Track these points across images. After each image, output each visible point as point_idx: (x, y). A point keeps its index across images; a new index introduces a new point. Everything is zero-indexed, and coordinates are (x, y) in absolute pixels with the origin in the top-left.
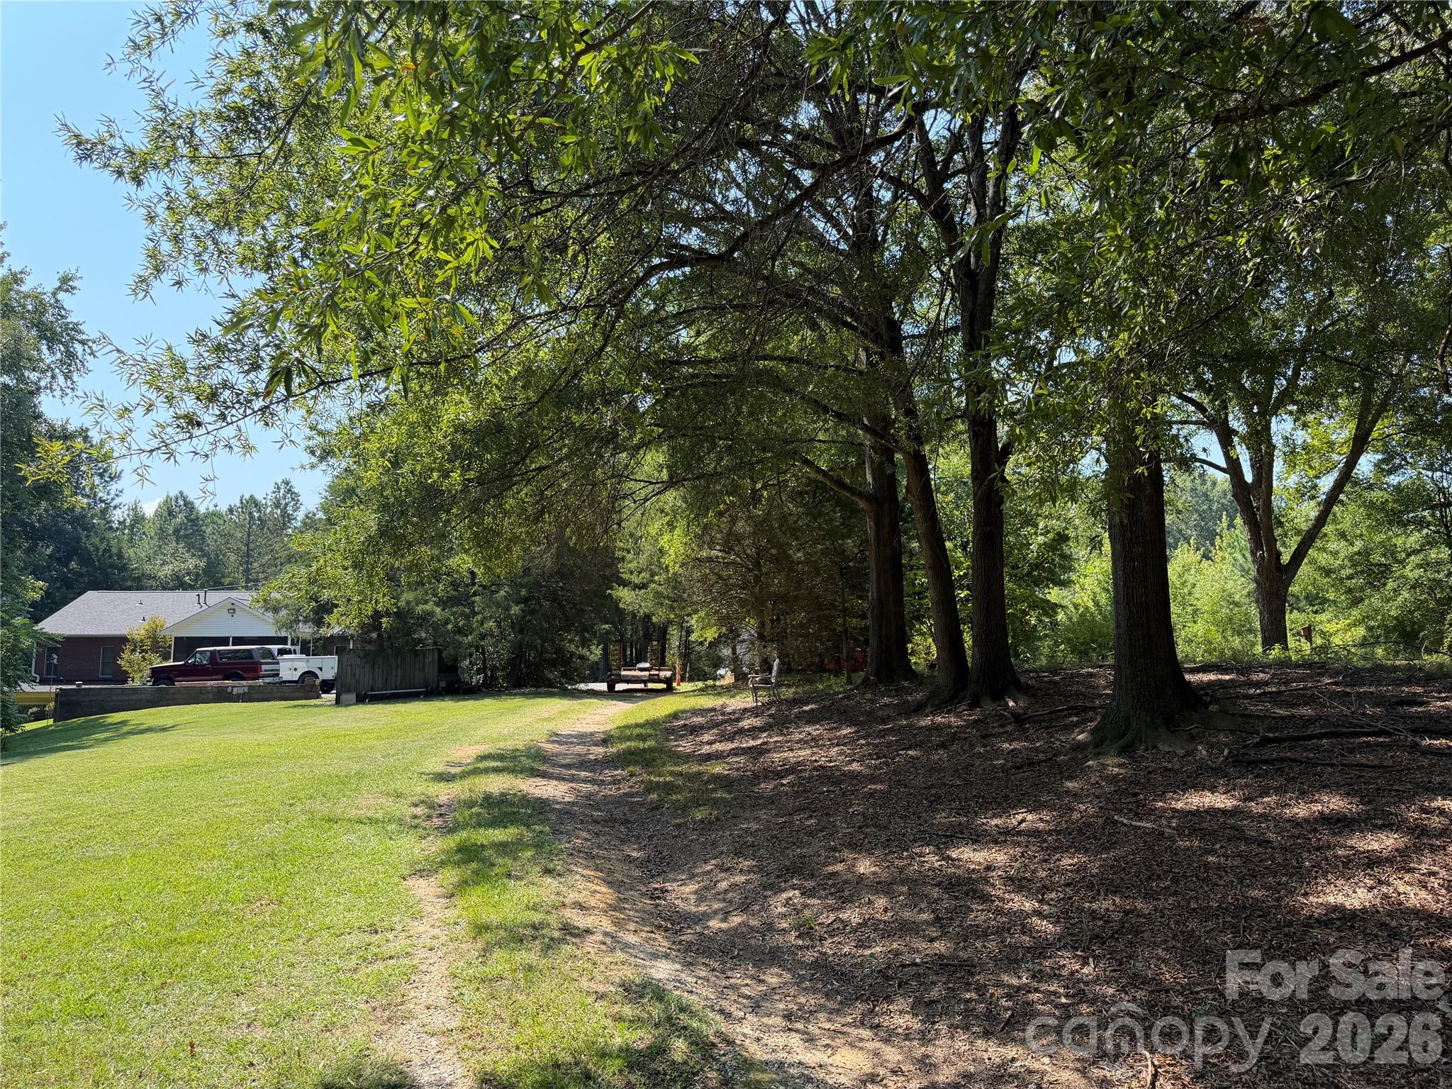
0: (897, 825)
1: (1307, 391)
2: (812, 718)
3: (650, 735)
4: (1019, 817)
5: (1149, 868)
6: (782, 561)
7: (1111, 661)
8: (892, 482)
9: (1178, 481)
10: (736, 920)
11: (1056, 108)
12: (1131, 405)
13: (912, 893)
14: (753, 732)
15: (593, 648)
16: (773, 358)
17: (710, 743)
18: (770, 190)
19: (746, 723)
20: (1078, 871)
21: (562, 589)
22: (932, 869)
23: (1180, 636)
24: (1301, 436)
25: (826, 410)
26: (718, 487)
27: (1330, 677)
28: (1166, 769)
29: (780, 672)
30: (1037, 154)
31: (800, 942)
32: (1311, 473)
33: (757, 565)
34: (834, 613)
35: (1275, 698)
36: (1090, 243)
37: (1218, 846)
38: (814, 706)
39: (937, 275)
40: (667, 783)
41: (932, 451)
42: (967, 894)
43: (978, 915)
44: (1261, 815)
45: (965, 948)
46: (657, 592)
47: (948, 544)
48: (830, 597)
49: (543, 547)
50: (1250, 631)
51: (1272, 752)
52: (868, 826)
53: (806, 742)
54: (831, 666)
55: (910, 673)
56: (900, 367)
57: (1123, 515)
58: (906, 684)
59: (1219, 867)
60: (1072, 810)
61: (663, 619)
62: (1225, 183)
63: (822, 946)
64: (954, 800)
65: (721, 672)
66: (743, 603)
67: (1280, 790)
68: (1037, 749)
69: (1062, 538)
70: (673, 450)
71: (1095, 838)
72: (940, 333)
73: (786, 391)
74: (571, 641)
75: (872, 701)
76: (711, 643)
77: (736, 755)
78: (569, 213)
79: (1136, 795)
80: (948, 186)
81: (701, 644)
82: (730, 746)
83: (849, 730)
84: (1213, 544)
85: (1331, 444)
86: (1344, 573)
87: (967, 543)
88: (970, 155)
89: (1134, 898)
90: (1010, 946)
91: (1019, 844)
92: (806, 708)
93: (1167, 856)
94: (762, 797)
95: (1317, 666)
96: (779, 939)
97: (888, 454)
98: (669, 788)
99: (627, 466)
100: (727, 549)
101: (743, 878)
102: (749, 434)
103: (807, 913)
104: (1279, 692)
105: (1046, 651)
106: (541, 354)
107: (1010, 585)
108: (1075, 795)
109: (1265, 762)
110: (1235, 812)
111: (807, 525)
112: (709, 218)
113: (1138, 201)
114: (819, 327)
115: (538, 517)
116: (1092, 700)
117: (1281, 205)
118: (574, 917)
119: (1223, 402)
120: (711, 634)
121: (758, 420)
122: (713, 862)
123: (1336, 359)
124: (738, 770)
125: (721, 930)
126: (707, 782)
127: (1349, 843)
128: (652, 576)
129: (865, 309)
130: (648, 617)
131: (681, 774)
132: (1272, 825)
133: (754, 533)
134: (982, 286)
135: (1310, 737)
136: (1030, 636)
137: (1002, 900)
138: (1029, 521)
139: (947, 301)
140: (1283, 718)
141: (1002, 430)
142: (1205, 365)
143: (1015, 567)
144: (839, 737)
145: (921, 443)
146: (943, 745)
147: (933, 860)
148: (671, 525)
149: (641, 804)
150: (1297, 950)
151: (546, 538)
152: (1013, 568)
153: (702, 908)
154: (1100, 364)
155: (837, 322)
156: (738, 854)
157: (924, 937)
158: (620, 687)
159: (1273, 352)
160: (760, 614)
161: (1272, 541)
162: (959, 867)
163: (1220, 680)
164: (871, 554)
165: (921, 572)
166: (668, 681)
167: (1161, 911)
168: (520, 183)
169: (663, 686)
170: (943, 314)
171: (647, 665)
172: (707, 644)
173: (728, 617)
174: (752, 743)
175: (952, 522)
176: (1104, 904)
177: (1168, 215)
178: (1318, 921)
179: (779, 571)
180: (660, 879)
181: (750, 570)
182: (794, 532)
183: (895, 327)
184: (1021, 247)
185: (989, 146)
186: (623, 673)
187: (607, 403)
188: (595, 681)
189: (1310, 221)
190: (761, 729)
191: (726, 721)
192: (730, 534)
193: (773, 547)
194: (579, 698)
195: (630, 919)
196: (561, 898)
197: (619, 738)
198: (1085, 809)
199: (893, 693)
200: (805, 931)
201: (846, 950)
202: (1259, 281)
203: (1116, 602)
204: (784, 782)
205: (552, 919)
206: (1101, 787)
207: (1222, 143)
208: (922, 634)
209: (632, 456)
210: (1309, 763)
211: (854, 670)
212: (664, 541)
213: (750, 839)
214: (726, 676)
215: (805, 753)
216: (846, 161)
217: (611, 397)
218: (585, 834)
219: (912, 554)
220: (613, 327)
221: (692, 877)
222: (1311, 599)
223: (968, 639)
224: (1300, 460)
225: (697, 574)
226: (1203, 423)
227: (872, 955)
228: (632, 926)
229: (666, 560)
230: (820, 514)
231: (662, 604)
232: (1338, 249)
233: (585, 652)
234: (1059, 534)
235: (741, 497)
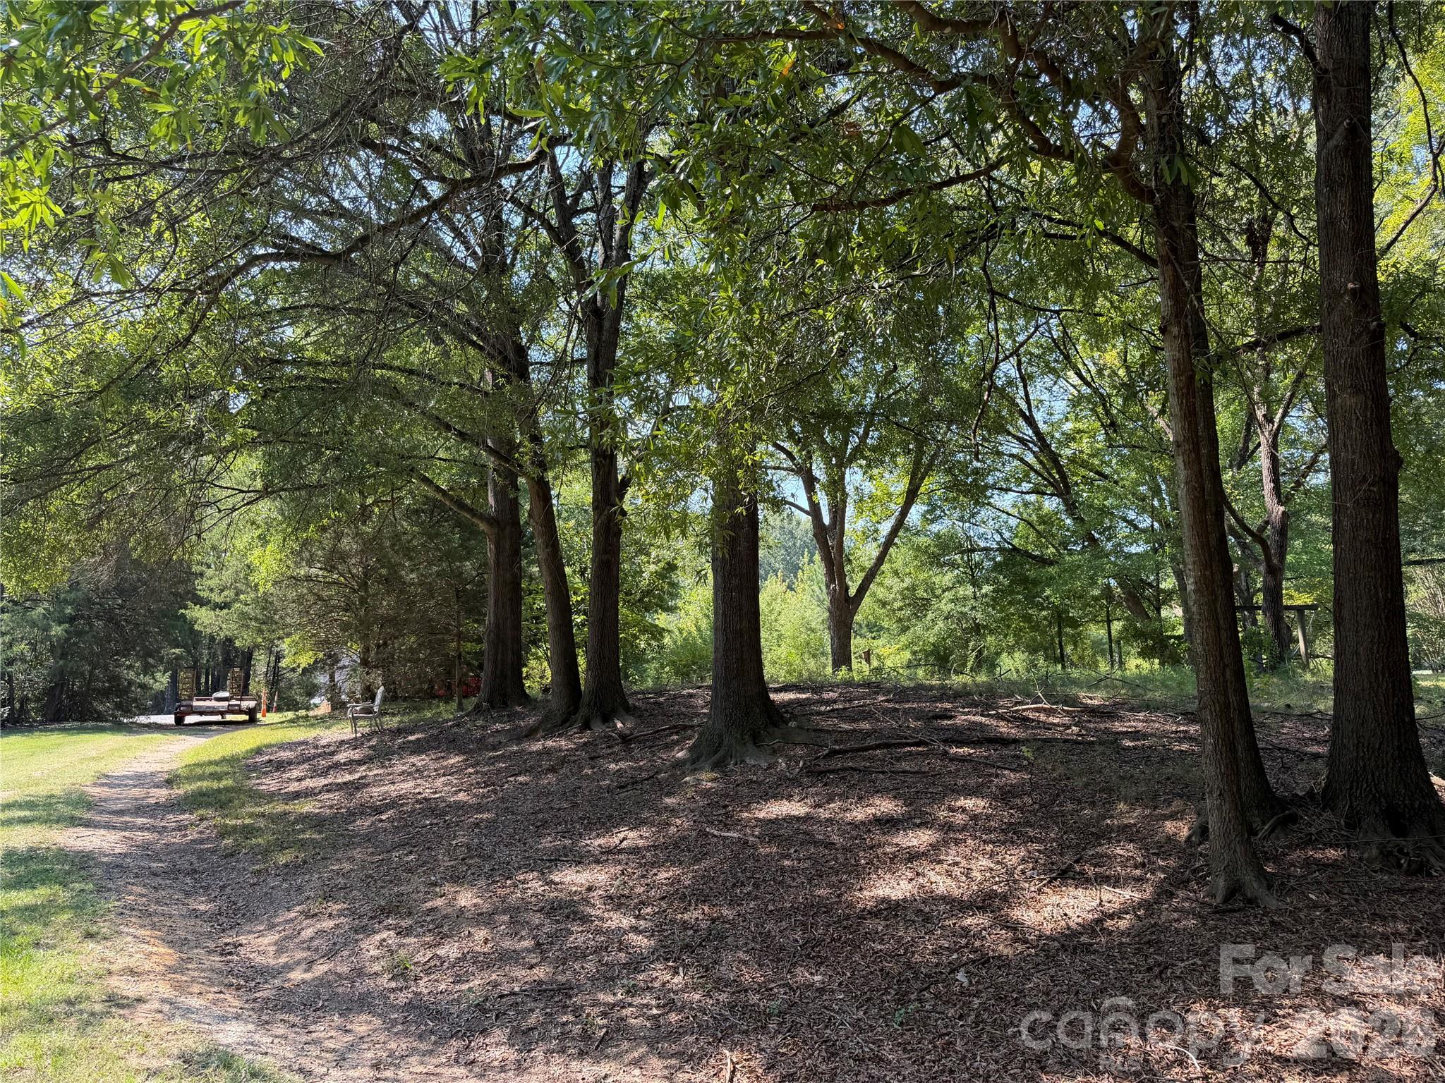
0: (502, 853)
1: (874, 449)
2: (417, 748)
3: (227, 774)
4: (621, 836)
5: (734, 875)
6: (392, 581)
7: (709, 682)
8: (515, 506)
9: (770, 519)
10: (321, 968)
11: (682, 171)
12: (735, 452)
13: (513, 922)
14: (351, 765)
15: (158, 675)
16: (391, 368)
17: (299, 780)
18: (394, 196)
19: (342, 757)
20: (672, 884)
21: (121, 607)
22: (535, 895)
23: (767, 657)
24: (868, 487)
25: (448, 427)
26: (322, 500)
27: (884, 695)
28: (752, 782)
29: (384, 700)
30: (663, 210)
31: (393, 985)
32: (875, 519)
33: (364, 585)
34: (447, 637)
35: (841, 714)
36: (705, 300)
37: (792, 851)
38: (419, 736)
39: (565, 307)
40: (245, 827)
41: (555, 478)
42: (568, 917)
43: (578, 936)
44: (828, 820)
45: (563, 972)
46: (243, 613)
47: (568, 570)
48: (444, 621)
49: (98, 558)
50: (823, 654)
51: (838, 763)
52: (471, 857)
53: (410, 774)
54: (442, 692)
55: (524, 698)
56: (526, 392)
57: (725, 551)
58: (519, 709)
59: (793, 870)
60: (669, 825)
61: (249, 643)
62: (820, 262)
63: (417, 986)
64: (560, 824)
65: (316, 700)
66: (345, 627)
67: (844, 797)
68: (640, 768)
69: (671, 567)
70: (269, 458)
71: (689, 851)
72: (566, 363)
73: (405, 405)
74: (130, 667)
75: (483, 728)
76: (305, 670)
77: (328, 791)
78: (156, 185)
79: (725, 807)
80: (576, 221)
81: (293, 670)
82: (321, 782)
83: (458, 759)
84: (796, 577)
85: (890, 495)
86: (896, 605)
87: (586, 569)
88: (599, 196)
89: (721, 906)
90: (607, 964)
91: (619, 862)
92: (411, 738)
93: (750, 864)
94: (358, 835)
95: (873, 687)
96: (369, 984)
97: (511, 478)
98: (248, 831)
99: (212, 470)
100: (330, 568)
101: (331, 923)
102: (361, 446)
103: (402, 953)
104: (845, 709)
105: (653, 673)
106: (109, 336)
107: (624, 610)
108: (673, 810)
109: (831, 772)
110: (807, 819)
111: (422, 545)
112: (324, 213)
113: (747, 268)
114: (443, 342)
115: (93, 524)
116: (691, 719)
117: (861, 289)
118: (123, 985)
119: (809, 452)
120: (305, 660)
121: (373, 432)
122: (298, 908)
123: (896, 424)
124: (331, 807)
125: (304, 982)
126: (296, 822)
127: (896, 840)
128: (237, 594)
129: (493, 330)
130: (229, 641)
131: (263, 815)
132: (836, 828)
133: (362, 551)
134: (607, 324)
135: (867, 749)
136: (639, 659)
137: (602, 919)
138: (643, 550)
139: (574, 334)
140: (847, 732)
141: (622, 463)
142: (796, 419)
143: (628, 593)
144: (446, 767)
145: (545, 470)
146: (553, 770)
147: (536, 886)
148: (263, 539)
149: (213, 851)
150: (853, 940)
151: (103, 547)
152: (627, 594)
153: (283, 959)
154: (711, 412)
155: (462, 339)
156: (327, 897)
157: (523, 965)
158: (189, 719)
159: (850, 413)
160: (365, 638)
161: (842, 576)
162: (561, 891)
163: (798, 699)
164: (489, 577)
165: (539, 597)
166: (251, 712)
167: (744, 916)
168: (93, 141)
169: (246, 717)
170: (570, 345)
171: (226, 694)
172: (300, 670)
173: (326, 642)
174: (348, 778)
175: (572, 548)
176: (694, 914)
177: (771, 285)
178: (870, 913)
179: (388, 592)
180: (233, 933)
181: (355, 591)
182: (408, 552)
183: (521, 351)
184: (643, 291)
185: (617, 190)
186: (195, 703)
187: (191, 398)
188: (160, 712)
189: (884, 305)
190: (360, 763)
191: (319, 755)
192: (334, 551)
193: (383, 567)
194: (137, 732)
195: (194, 980)
196: (107, 965)
197: (187, 778)
198: (680, 824)
199: (506, 719)
200: (400, 973)
201: (443, 987)
202: (842, 352)
203: (716, 629)
204: (384, 817)
205: (91, 991)
206: (696, 802)
207: (818, 227)
208: (538, 658)
209: (219, 460)
210: (866, 771)
211: (466, 696)
212: (254, 557)
213: (341, 881)
214: (322, 705)
215: (408, 786)
216: (476, 181)
217: (195, 392)
218: (138, 889)
219: (531, 578)
220: (204, 316)
221: (272, 927)
222: (871, 627)
223: (582, 662)
224: (867, 505)
225: (292, 594)
226: (792, 470)
227: (470, 989)
228: (196, 988)
229: (255, 578)
230: (438, 535)
231: (248, 627)
232: (903, 331)
233: (148, 680)
234: (668, 563)
235: (348, 513)
